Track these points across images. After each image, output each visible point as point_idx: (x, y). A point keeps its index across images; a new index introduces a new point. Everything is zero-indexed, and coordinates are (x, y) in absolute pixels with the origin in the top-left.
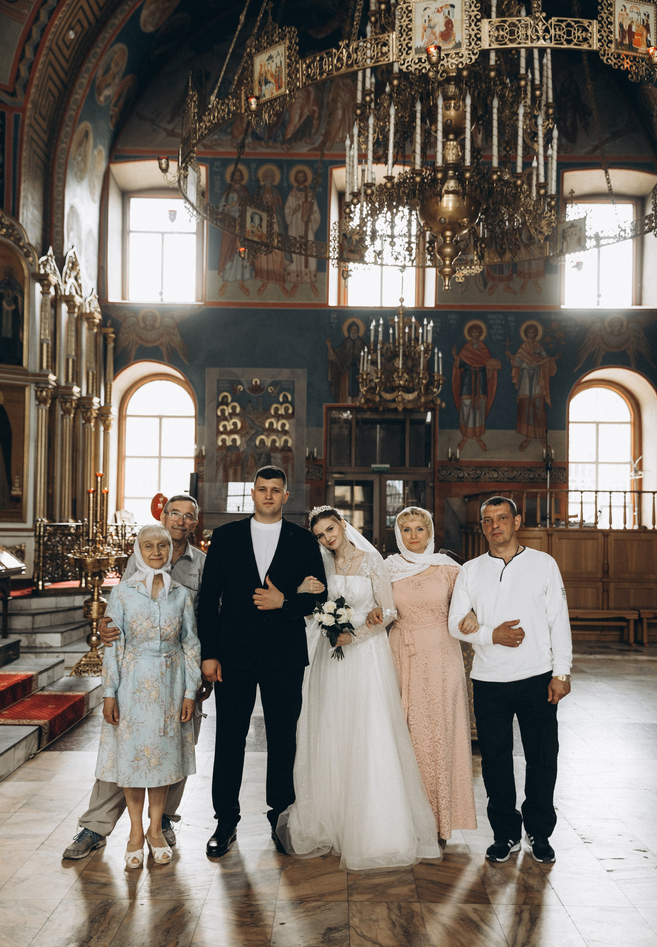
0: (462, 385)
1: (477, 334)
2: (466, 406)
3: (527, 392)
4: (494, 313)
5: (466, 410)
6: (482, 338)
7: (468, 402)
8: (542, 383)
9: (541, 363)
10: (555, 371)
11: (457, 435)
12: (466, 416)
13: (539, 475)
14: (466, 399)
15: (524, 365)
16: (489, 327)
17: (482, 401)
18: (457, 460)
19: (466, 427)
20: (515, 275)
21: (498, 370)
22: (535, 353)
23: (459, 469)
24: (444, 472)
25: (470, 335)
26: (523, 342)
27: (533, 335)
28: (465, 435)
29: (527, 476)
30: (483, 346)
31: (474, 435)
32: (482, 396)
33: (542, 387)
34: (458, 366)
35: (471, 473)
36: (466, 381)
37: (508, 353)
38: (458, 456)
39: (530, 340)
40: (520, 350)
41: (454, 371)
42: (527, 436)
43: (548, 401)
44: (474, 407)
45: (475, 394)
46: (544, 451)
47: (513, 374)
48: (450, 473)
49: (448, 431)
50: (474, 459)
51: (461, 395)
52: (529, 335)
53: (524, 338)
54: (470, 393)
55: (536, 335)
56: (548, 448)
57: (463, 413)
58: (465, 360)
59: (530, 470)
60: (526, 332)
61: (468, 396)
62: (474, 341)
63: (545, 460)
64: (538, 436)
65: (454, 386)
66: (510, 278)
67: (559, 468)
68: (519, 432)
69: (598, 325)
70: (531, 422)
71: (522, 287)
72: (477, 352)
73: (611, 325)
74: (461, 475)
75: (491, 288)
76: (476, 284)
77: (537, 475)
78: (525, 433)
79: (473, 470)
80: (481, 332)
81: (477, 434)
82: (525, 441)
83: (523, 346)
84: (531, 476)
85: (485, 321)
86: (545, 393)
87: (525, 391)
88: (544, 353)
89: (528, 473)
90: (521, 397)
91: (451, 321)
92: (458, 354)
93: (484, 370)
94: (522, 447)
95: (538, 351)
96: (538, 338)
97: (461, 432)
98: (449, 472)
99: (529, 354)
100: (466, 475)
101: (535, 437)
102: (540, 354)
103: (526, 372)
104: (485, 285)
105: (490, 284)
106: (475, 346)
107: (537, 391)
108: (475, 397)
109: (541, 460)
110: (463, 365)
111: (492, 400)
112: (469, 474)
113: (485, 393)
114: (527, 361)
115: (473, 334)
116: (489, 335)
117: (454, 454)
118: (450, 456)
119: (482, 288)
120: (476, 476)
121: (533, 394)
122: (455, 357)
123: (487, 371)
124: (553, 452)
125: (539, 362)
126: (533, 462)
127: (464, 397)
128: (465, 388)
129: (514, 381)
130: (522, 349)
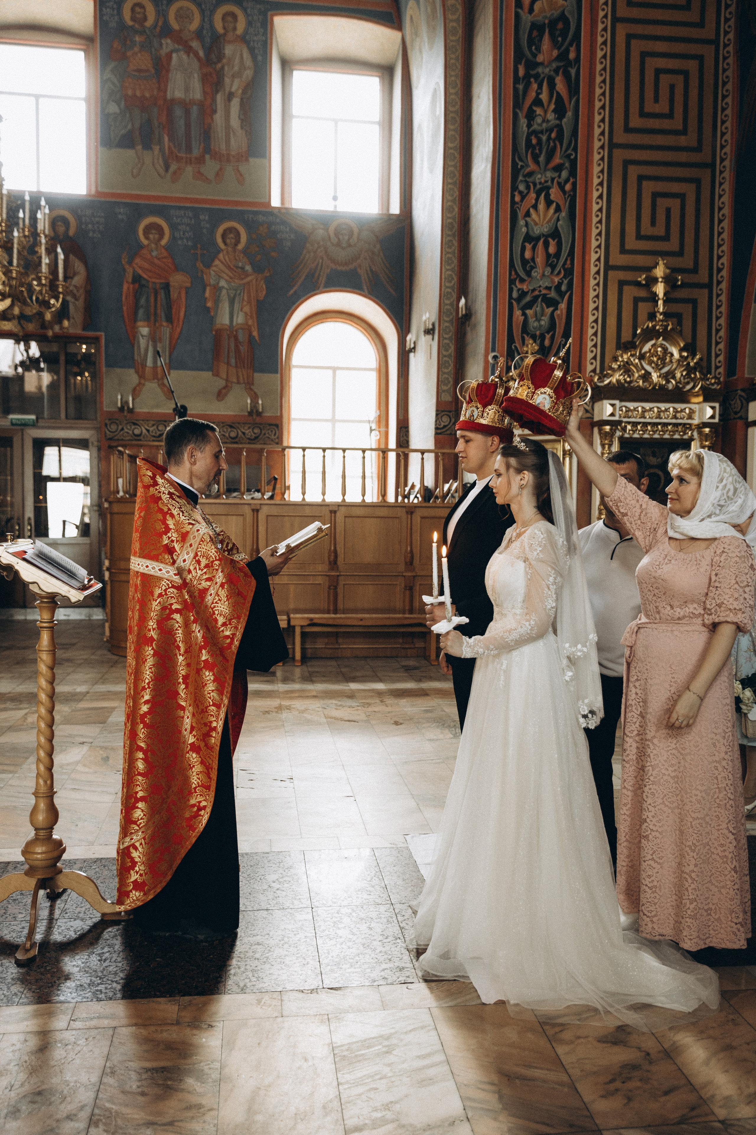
0: (136, 307)
1: (157, 236)
2: (142, 336)
3: (226, 321)
4: (180, 208)
5: (143, 342)
6: (164, 242)
7: (145, 331)
8: (247, 309)
9: (245, 281)
10: (264, 293)
11: (132, 377)
12: (142, 351)
13: (244, 433)
14: (143, 327)
15: (223, 283)
16: (173, 227)
17: (166, 330)
18: (131, 411)
19: (144, 365)
20: (207, 157)
21: (187, 289)
22: (237, 267)
23: (135, 424)
24: (114, 427)
25: (147, 238)
26: (219, 251)
27: (233, 241)
28: (142, 376)
29: (227, 435)
30: (165, 254)
31: (155, 376)
32: (164, 324)
33: (246, 313)
34: (130, 280)
35: (151, 429)
36: (143, 301)
37: (200, 265)
38: (131, 406)
39: (230, 249)
40: (217, 262)
41: (125, 286)
42: (227, 380)
43: (255, 333)
44: (153, 338)
45: (156, 321)
46: (249, 401)
47: (207, 294)
48: (122, 429)
49: (118, 370)
50: (155, 411)
51: (135, 320)
52: (228, 241)
53: (222, 246)
54: (147, 319)
55: (238, 242)
56: (255, 398)
57: (139, 346)
58: (140, 272)
59: (231, 427)
60: (224, 236)
61: (146, 323)
62: (153, 245)
63: (250, 413)
64: (242, 381)
65: (125, 308)
66: (200, 160)
67: (270, 425)
68: (217, 374)
69: (321, 232)
70: (233, 361)
71: (217, 174)
72: (156, 261)
73: (337, 233)
74: (137, 432)
75: (175, 173)
76: (153, 165)
77: (240, 433)
78: (225, 377)
79: (153, 425)
80: (162, 234)
81: (159, 376)
82: (224, 388)
83: (221, 256)
84: (233, 435)
85: (168, 219)
86: (250, 322)
87: (224, 319)
88: (248, 268)
89: (229, 430)
90: (218, 326)
91: (120, 217)
92: (130, 263)
93: (167, 287)
94: (220, 395)
95: (240, 264)
96: (240, 247)
97: (137, 372)
98: (120, 427)
99: (229, 268)
100: (144, 431)
101: (238, 383)
102: (243, 268)
103: (224, 292)
104: (167, 169)
105: (173, 167)
106: (154, 254)
107: (240, 319)
108: (155, 325)
109: (246, 414)
110: (137, 279)
111: (179, 330)
112: (148, 431)
113: (169, 319)
114: (227, 278)
115: (151, 236)
116: (173, 238)
117: (125, 403)
118: (119, 405)
119: (162, 172)
120: (158, 433)
121: (235, 323)
122: (127, 266)
123: (171, 289)
124: (260, 402)
125: (242, 279)
126: (235, 416)
127: (140, 323)
128: (141, 312)
129: (209, 304)
130: (220, 260)
